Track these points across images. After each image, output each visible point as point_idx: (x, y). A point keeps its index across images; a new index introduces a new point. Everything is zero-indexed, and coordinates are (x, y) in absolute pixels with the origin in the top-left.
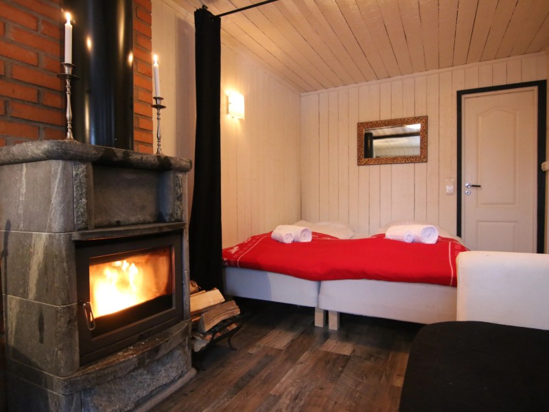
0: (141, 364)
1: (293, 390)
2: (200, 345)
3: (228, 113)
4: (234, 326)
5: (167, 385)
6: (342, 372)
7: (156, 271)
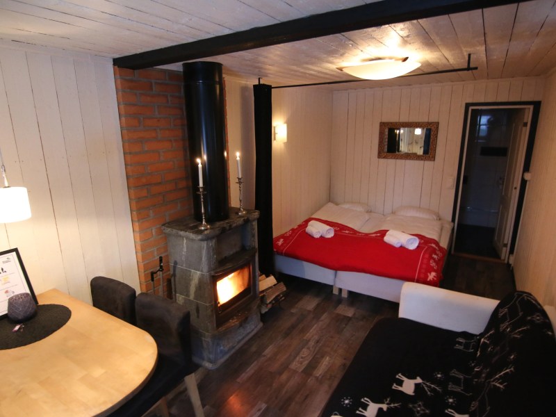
0: (241, 325)
1: (316, 337)
2: (264, 310)
3: (275, 139)
5: (250, 333)
6: (345, 328)
7: (243, 278)
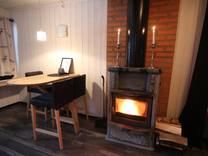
4: (181, 149)
